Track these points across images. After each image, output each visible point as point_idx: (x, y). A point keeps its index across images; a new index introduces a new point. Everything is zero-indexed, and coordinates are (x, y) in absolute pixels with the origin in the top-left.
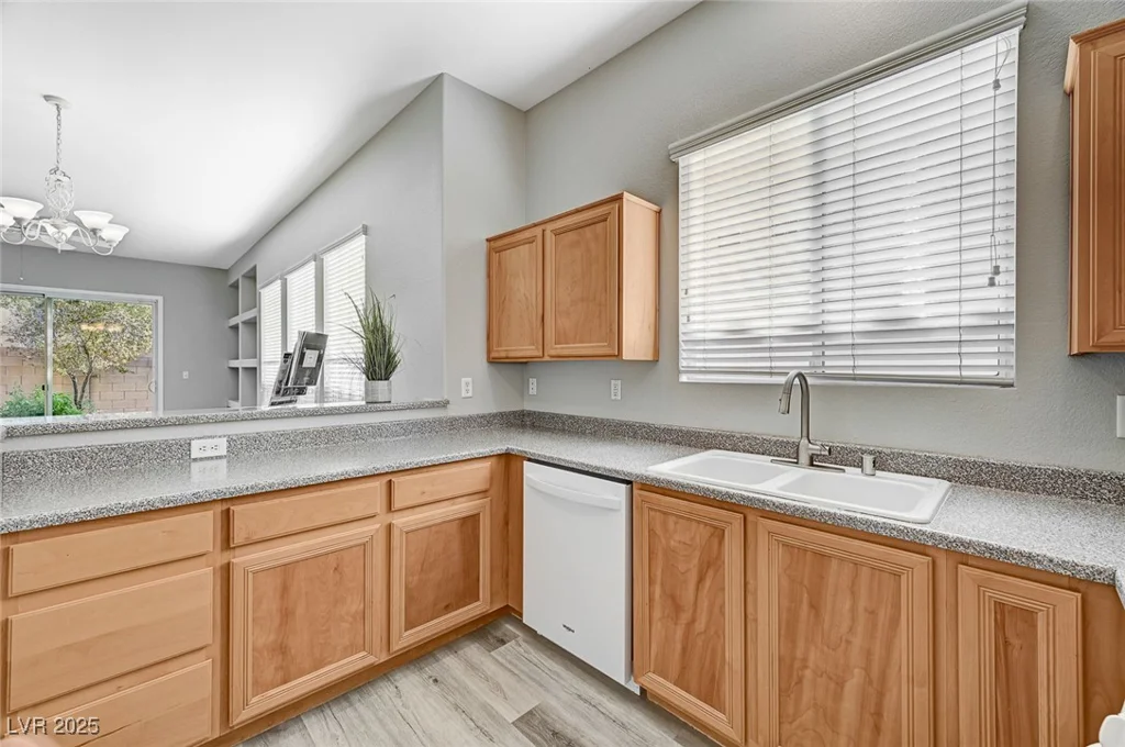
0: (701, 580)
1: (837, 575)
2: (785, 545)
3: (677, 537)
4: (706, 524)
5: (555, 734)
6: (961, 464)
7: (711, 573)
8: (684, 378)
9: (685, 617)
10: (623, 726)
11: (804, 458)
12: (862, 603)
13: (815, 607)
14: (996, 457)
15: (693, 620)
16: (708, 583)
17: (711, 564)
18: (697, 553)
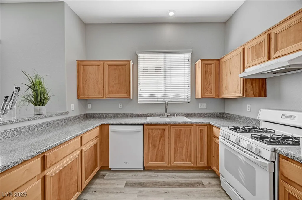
0: (160, 140)
1: (183, 132)
2: (175, 129)
3: (155, 133)
4: (161, 129)
5: (135, 184)
6: (185, 114)
7: (162, 138)
8: (139, 102)
9: (157, 148)
10: (145, 176)
11: (166, 116)
12: (186, 134)
13: (179, 138)
14: (192, 112)
15: (158, 148)
16: (161, 140)
17: (162, 136)
18: (159, 135)
